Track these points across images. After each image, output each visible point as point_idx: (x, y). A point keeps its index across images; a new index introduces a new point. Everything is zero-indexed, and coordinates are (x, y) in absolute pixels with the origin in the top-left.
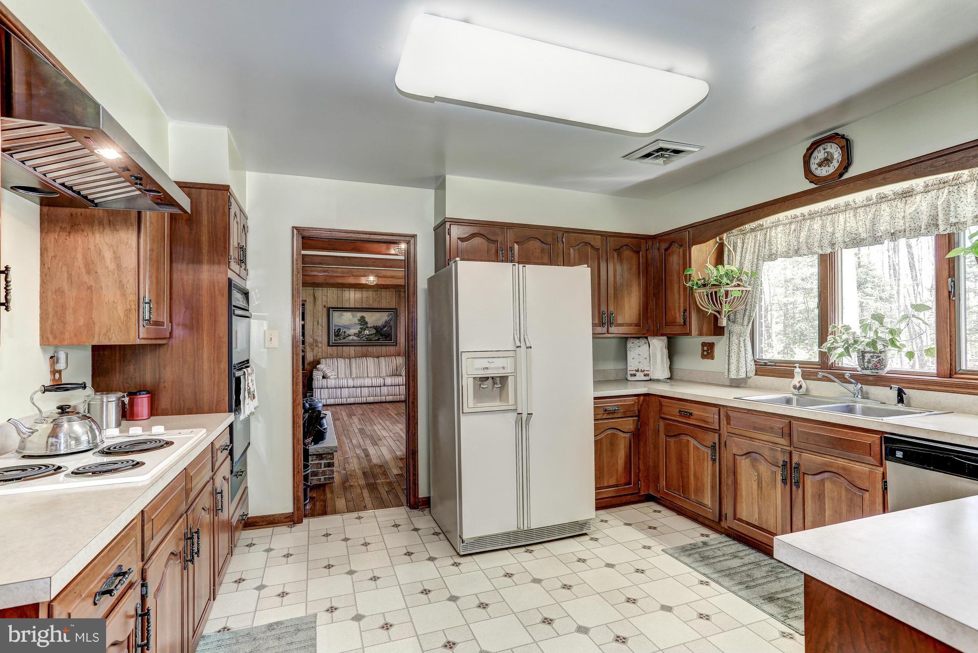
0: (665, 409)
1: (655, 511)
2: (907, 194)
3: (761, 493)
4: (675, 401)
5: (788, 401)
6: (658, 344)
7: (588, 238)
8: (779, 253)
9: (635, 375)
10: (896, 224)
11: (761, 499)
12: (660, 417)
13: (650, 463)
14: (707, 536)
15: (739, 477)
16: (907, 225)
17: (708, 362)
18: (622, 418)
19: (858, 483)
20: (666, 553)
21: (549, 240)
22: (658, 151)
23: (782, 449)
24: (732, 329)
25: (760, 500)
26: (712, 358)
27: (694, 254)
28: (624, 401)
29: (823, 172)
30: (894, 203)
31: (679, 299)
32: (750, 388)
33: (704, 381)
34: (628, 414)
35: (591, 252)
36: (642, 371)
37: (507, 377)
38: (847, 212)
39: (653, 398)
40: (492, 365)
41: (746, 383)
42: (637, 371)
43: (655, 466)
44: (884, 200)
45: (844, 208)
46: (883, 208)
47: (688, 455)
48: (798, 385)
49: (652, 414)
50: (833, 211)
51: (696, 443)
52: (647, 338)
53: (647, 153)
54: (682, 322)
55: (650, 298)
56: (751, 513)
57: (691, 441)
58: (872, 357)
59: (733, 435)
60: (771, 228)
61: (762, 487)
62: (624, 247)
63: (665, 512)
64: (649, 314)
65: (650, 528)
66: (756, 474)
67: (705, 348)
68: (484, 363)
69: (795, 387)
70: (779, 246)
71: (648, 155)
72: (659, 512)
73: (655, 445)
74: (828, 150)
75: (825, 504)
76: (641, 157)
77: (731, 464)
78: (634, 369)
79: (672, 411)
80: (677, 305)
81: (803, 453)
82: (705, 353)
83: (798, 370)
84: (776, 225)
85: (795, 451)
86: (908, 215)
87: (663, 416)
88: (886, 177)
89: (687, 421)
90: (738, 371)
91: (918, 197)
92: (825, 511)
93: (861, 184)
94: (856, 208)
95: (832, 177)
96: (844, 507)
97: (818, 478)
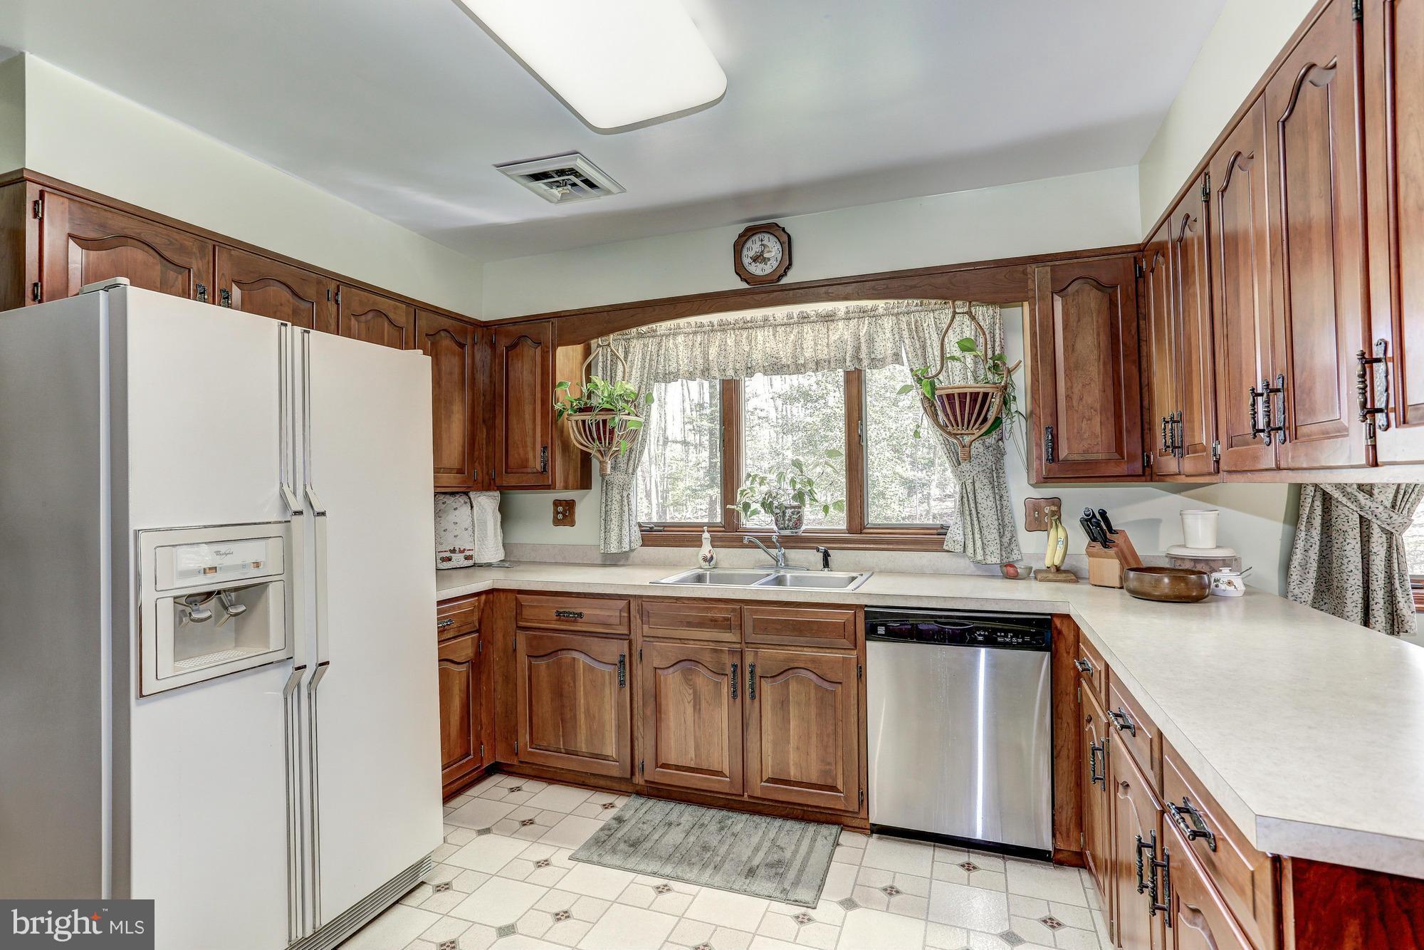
0: (527, 613)
1: (512, 790)
2: (829, 318)
3: (700, 718)
4: (548, 597)
5: (700, 579)
6: (486, 503)
7: (384, 304)
8: (681, 372)
9: (449, 559)
10: (819, 352)
11: (699, 727)
12: (517, 627)
13: (498, 709)
14: (612, 805)
15: (663, 702)
16: (832, 354)
17: (564, 530)
18: (454, 638)
19: (830, 676)
20: (578, 860)
21: (311, 292)
22: (561, 172)
23: (729, 648)
24: (612, 480)
25: (697, 729)
26: (572, 524)
27: (560, 359)
28: (459, 607)
29: (757, 270)
30: (817, 326)
31: (534, 429)
32: (634, 565)
33: (559, 559)
34: (466, 629)
35: (388, 331)
36: (462, 551)
37: (263, 586)
38: (766, 329)
39: (502, 596)
40: (227, 561)
41: (627, 559)
42: (453, 551)
43: (507, 712)
44: (806, 320)
45: (762, 323)
46: (805, 330)
47: (574, 682)
48: (709, 556)
49: (501, 625)
50: (749, 324)
51: (589, 661)
52: (466, 494)
53: (542, 171)
54: (539, 466)
55: (479, 426)
56: (684, 750)
57: (579, 660)
58: (793, 513)
59: (652, 639)
60: (667, 336)
61: (700, 709)
62: (443, 334)
63: (529, 786)
64: (476, 453)
65: (524, 823)
66: (691, 691)
67: (560, 509)
68: (205, 556)
69: (705, 559)
70: (681, 363)
71: (537, 177)
72: (519, 789)
73: (506, 677)
74: (765, 242)
75: (789, 713)
76: (527, 175)
77: (650, 685)
78: (447, 549)
79: (545, 615)
80: (529, 440)
81: (759, 648)
82: (560, 516)
83: (706, 535)
84: (674, 333)
85: (747, 647)
86: (832, 342)
87: (522, 624)
88: (829, 291)
89: (572, 628)
90: (620, 542)
91: (841, 324)
93: (801, 294)
94: (775, 325)
95: (769, 279)
96: (813, 711)
97: (781, 679)
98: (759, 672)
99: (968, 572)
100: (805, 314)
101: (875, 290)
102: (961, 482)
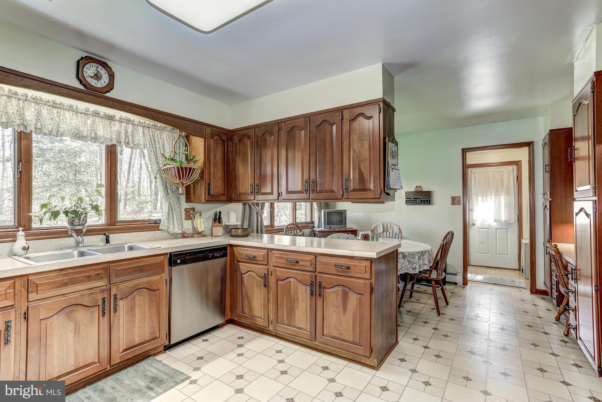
3: (79, 337)
16: (114, 137)
19: (154, 288)
23: (100, 290)
30: (104, 120)
38: (71, 112)
46: (97, 120)
59: (38, 302)
61: (79, 332)
66: (73, 324)
69: (24, 249)
74: (99, 69)
75: (135, 312)
81: (118, 285)
83: (21, 233)
85: (113, 286)
86: (114, 131)
91: (117, 123)
92: (135, 316)
93: (117, 105)
94: (77, 112)
95: (100, 90)
96: (147, 306)
97: (131, 297)
98: (119, 297)
99: (167, 238)
100: (98, 112)
101: (153, 116)
102: (169, 201)
